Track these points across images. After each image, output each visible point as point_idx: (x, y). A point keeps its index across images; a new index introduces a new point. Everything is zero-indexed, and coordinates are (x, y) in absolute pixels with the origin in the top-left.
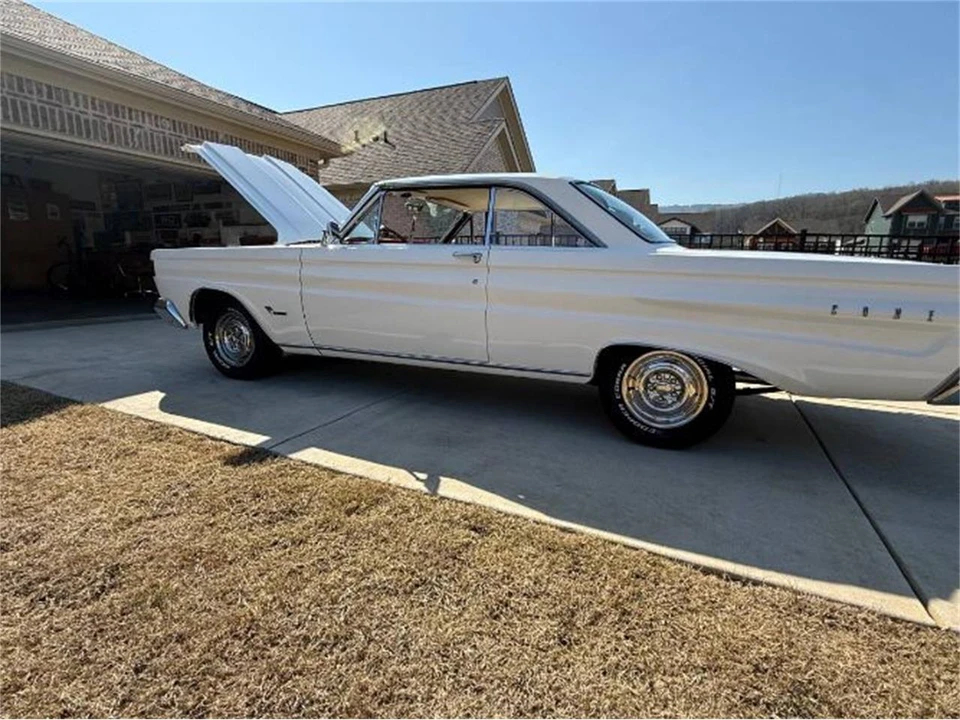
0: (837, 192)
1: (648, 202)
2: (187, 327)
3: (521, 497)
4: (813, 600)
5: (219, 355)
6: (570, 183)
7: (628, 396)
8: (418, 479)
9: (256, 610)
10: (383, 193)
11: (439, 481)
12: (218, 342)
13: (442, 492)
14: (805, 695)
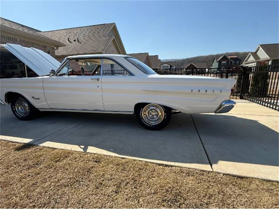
0: (206, 56)
1: (158, 59)
2: (5, 105)
3: (112, 150)
4: (185, 169)
5: (17, 113)
6: (124, 57)
7: (144, 116)
8: (81, 148)
9: (18, 199)
10: (69, 60)
11: (88, 147)
12: (17, 109)
13: (88, 151)
14: (178, 196)
